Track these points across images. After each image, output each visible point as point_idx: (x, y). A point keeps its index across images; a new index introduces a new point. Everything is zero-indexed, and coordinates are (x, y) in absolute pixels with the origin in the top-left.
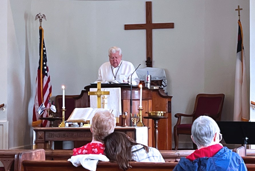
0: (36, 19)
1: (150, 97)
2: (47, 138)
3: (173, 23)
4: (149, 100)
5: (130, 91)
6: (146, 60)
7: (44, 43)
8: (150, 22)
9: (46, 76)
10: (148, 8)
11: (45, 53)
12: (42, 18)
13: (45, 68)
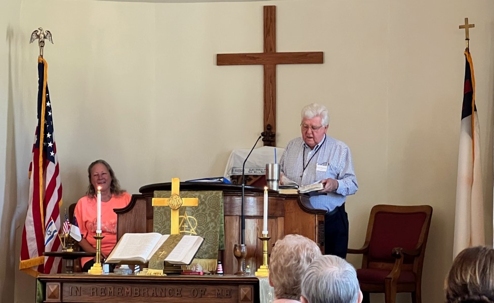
0: (32, 40)
1: (280, 213)
2: (67, 297)
3: (322, 53)
4: (279, 218)
5: (241, 198)
6: (262, 130)
7: (47, 92)
8: (271, 50)
9: (51, 163)
10: (269, 20)
11: (50, 114)
12: (45, 37)
13: (50, 144)
